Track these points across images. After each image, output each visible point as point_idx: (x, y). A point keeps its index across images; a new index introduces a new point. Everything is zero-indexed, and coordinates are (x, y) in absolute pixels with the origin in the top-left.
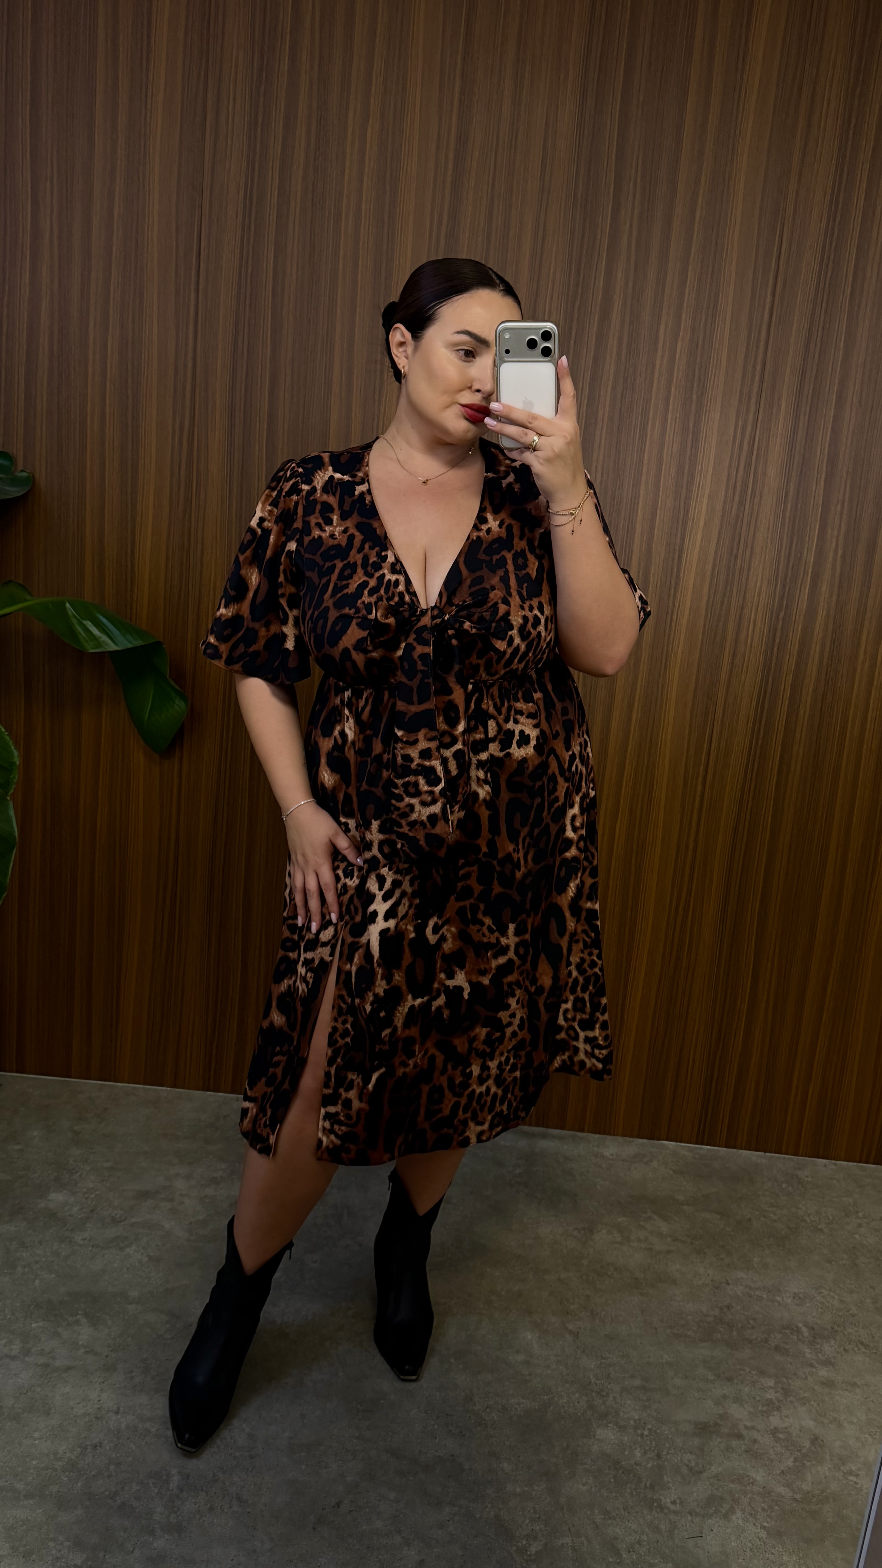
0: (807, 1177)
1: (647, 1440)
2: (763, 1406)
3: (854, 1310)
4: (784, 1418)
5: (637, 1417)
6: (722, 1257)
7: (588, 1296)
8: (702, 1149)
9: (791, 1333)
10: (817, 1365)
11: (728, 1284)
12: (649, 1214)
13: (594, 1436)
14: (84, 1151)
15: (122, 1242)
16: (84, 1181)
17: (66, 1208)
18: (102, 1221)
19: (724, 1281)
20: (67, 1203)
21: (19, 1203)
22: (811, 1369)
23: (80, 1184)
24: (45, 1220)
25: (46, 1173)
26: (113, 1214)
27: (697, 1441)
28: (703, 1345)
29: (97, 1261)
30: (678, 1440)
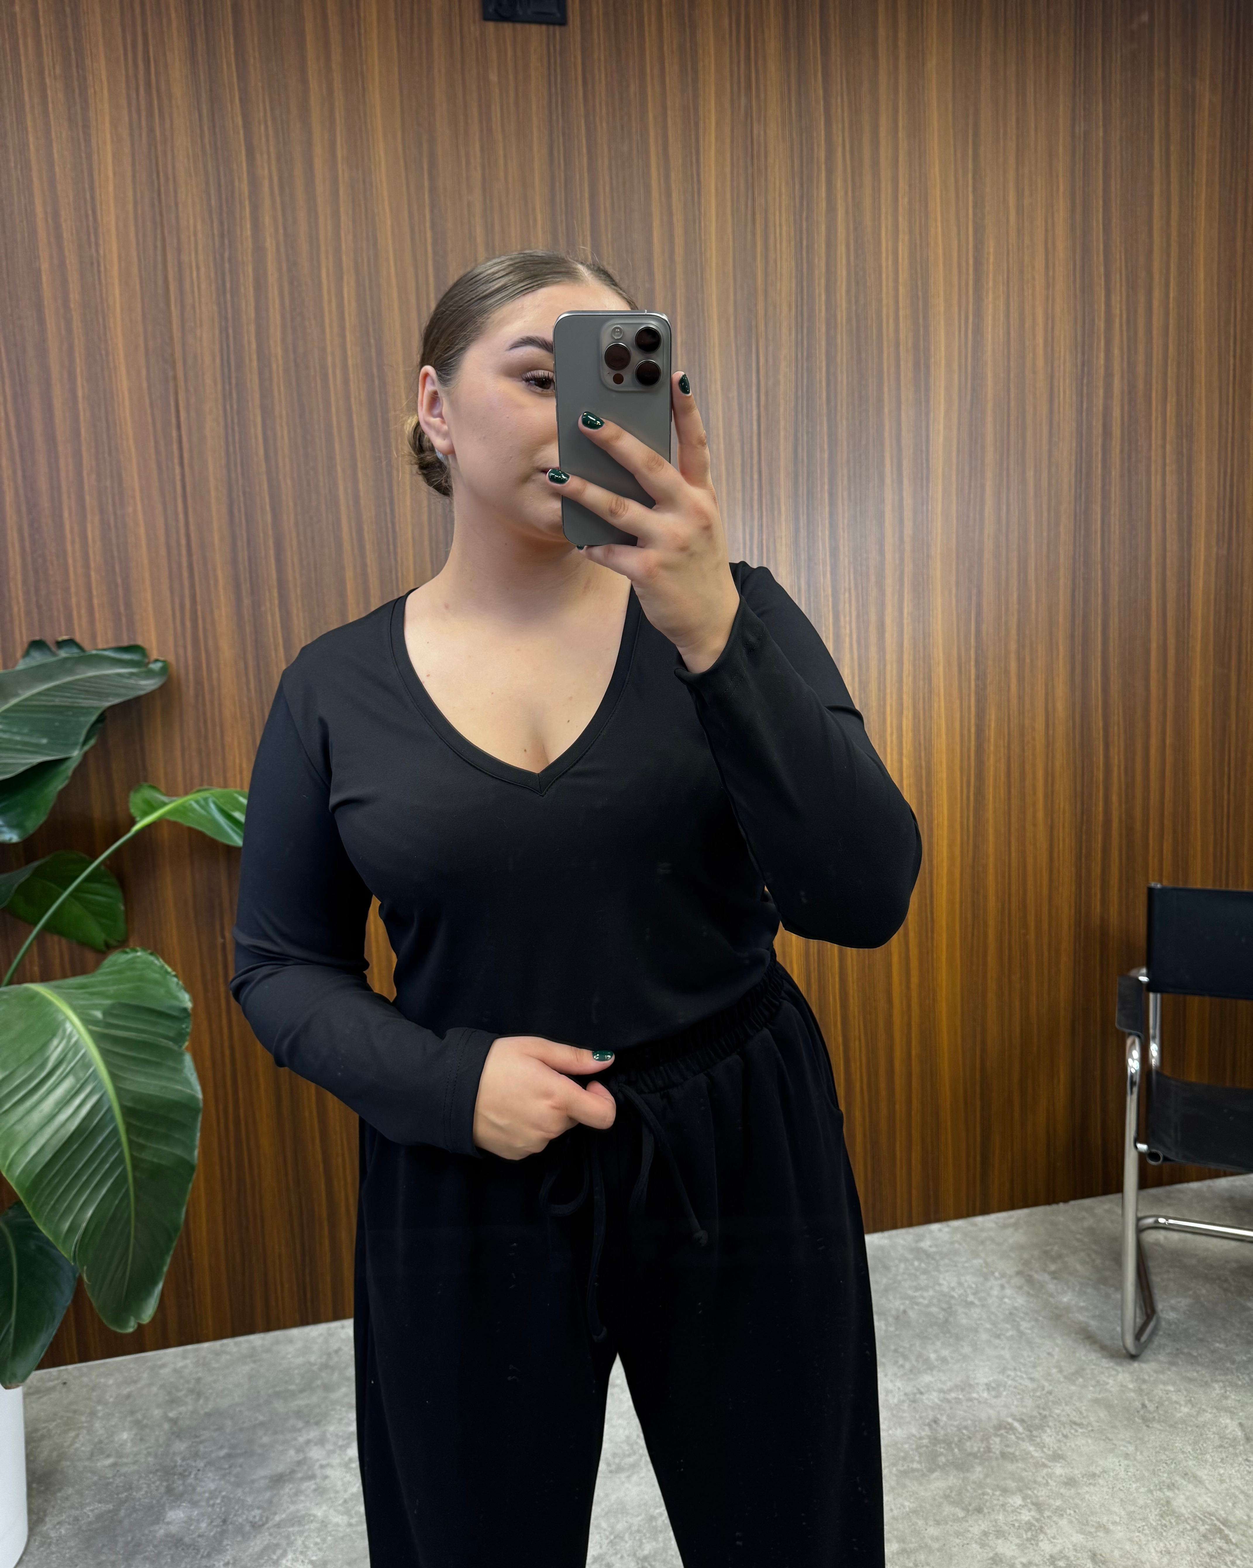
0: (931, 1248)
2: (1026, 1532)
9: (1007, 1433)
10: (1050, 1464)
11: (921, 1393)
14: (190, 1443)
15: (274, 1553)
16: (203, 1484)
17: (192, 1528)
18: (239, 1530)
19: (915, 1391)
20: (191, 1520)
21: (132, 1539)
22: (1045, 1471)
23: (199, 1489)
24: (172, 1552)
25: (153, 1487)
26: (251, 1519)
28: (935, 1475)
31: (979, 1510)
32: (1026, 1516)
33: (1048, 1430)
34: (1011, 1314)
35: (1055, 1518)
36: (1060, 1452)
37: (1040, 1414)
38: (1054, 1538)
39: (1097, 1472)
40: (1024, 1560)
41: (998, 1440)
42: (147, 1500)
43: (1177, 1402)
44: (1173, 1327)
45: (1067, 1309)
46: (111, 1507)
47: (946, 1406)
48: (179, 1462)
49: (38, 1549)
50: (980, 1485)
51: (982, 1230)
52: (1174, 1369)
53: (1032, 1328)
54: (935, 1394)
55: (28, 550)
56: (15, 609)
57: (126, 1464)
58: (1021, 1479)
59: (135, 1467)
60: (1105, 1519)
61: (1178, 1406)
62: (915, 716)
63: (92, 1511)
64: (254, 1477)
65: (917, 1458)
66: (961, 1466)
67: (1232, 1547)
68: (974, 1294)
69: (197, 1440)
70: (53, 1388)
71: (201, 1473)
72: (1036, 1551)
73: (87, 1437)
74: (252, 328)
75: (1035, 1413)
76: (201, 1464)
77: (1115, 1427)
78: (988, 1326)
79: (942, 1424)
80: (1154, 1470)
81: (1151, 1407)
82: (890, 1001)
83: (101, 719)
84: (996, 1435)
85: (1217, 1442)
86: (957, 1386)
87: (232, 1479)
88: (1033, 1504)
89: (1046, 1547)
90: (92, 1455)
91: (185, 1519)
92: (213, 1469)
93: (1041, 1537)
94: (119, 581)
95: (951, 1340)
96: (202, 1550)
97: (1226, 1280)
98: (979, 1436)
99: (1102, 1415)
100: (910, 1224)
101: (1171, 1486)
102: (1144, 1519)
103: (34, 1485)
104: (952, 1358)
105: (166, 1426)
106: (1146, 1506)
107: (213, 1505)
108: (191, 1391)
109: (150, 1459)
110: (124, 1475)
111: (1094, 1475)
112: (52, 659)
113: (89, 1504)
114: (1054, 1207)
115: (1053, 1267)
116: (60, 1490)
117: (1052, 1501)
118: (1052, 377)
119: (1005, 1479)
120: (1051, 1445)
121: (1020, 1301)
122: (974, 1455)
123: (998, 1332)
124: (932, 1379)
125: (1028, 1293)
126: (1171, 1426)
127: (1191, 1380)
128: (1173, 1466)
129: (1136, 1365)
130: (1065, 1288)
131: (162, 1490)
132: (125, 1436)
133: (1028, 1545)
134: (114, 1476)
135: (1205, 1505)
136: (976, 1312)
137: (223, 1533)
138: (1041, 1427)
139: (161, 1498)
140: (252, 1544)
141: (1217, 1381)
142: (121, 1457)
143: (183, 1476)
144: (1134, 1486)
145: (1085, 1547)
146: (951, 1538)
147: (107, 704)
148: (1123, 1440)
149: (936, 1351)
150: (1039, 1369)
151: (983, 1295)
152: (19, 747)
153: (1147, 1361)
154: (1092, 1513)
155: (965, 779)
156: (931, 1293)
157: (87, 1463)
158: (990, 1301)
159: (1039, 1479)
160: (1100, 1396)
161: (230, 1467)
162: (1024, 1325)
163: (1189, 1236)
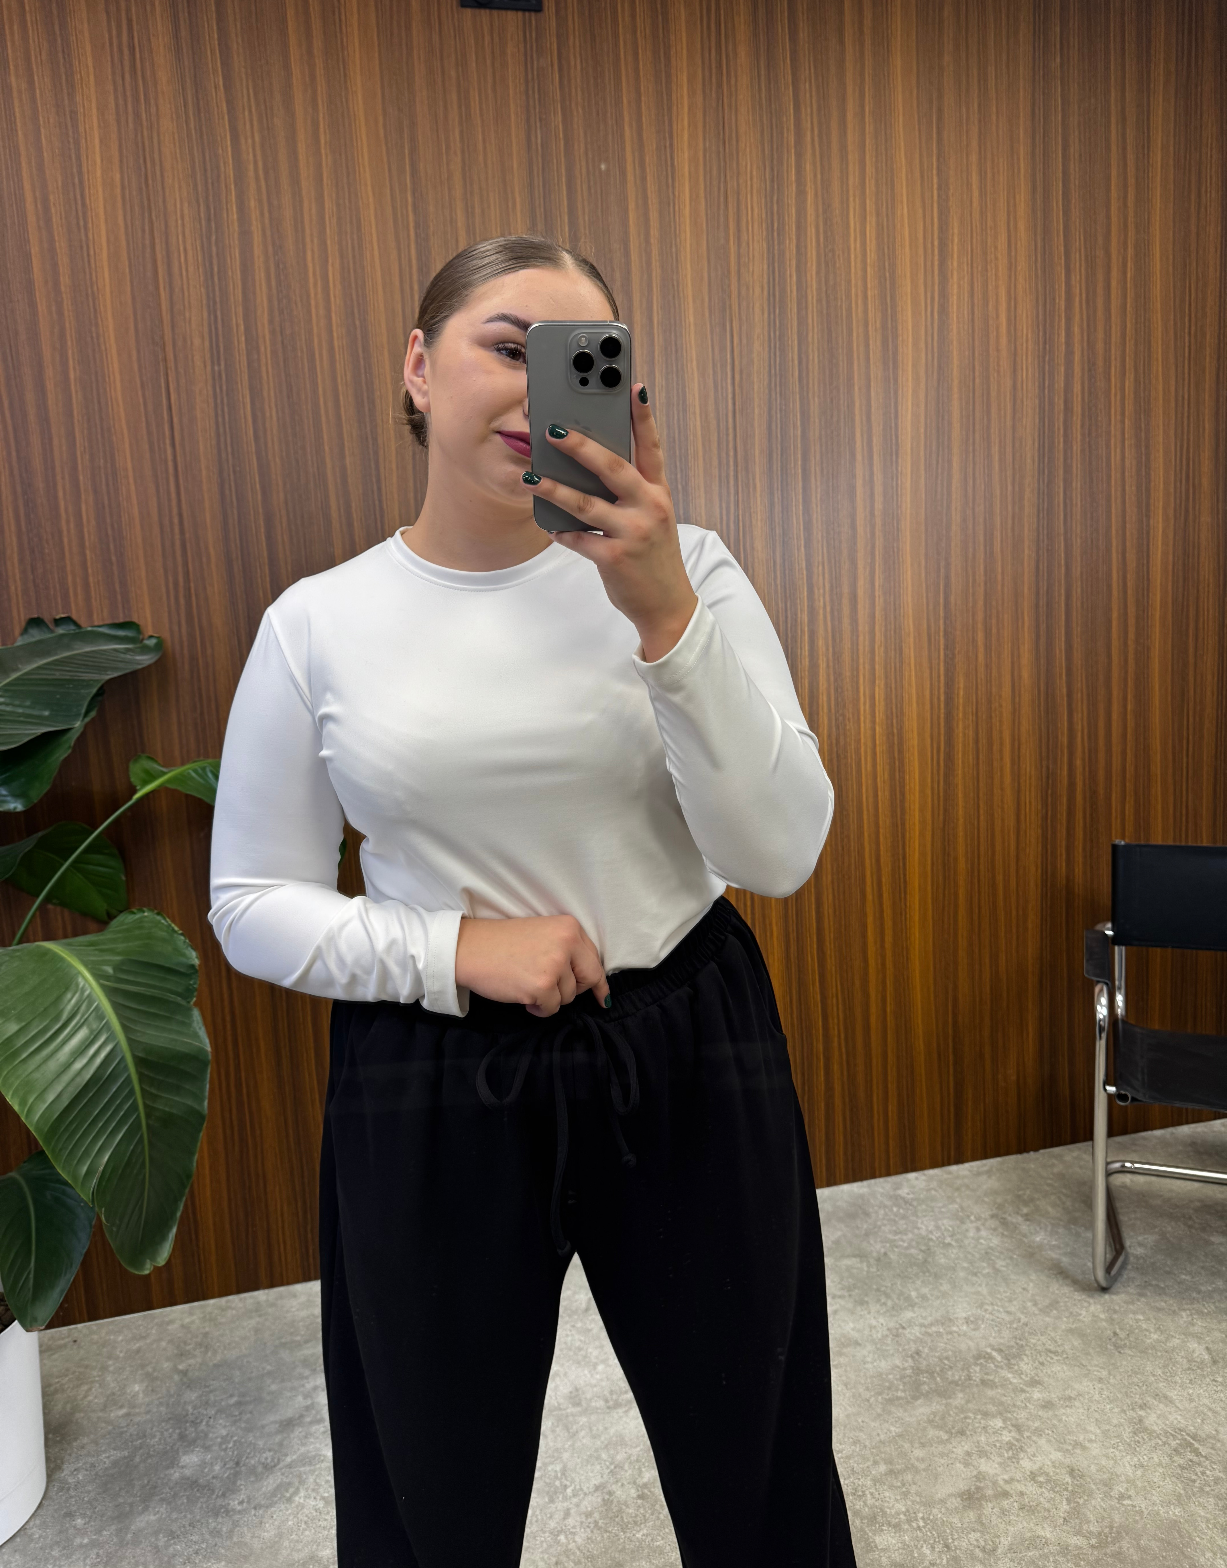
0: (909, 1195)
1: (926, 1531)
2: (1007, 1451)
4: (1032, 1458)
9: (986, 1362)
10: (1027, 1389)
14: (200, 1393)
15: (287, 1491)
16: (215, 1430)
17: (206, 1470)
18: (253, 1471)
19: (898, 1326)
20: (205, 1463)
21: (149, 1482)
22: (1023, 1396)
23: (211, 1435)
24: (187, 1493)
25: (166, 1434)
26: (263, 1460)
27: (972, 1515)
28: (919, 1402)
29: (267, 1525)
30: (955, 1520)
31: (962, 1433)
32: (1007, 1437)
33: (1025, 1358)
34: (987, 1253)
35: (1034, 1438)
36: (1037, 1378)
37: (1017, 1344)
38: (1034, 1455)
39: (1073, 1396)
40: (1006, 1477)
41: (978, 1369)
42: (161, 1447)
43: (1147, 1330)
44: (1141, 1261)
45: (1040, 1247)
46: (126, 1453)
47: (928, 1339)
48: (190, 1410)
49: (57, 1494)
50: (962, 1410)
51: (957, 1177)
52: (1143, 1299)
53: (1007, 1266)
54: (916, 1328)
55: (24, 529)
56: (13, 588)
57: (139, 1414)
58: (1001, 1403)
59: (148, 1417)
60: (1081, 1438)
61: (1147, 1333)
62: (887, 685)
63: (108, 1457)
64: (264, 1422)
65: (901, 1387)
66: (943, 1393)
67: (1202, 1459)
68: (951, 1236)
69: (207, 1389)
70: (65, 1346)
71: (212, 1420)
72: (1016, 1468)
73: (100, 1390)
74: (240, 310)
75: (1012, 1343)
76: (212, 1412)
77: (1088, 1354)
78: (965, 1265)
79: (924, 1355)
80: (1126, 1392)
81: (1122, 1335)
82: (865, 961)
83: (101, 692)
84: (976, 1364)
85: (1186, 1366)
86: (937, 1321)
87: (243, 1425)
88: (1013, 1425)
89: (1026, 1464)
90: (105, 1407)
91: (199, 1463)
92: (224, 1416)
93: (1022, 1455)
94: (114, 558)
95: (931, 1279)
96: (217, 1491)
97: (1190, 1218)
98: (960, 1365)
99: (1076, 1344)
100: (888, 1174)
101: (1144, 1406)
102: (1117, 1437)
103: (50, 1436)
104: (932, 1295)
105: (176, 1377)
106: (1120, 1425)
107: (226, 1450)
108: (200, 1345)
109: (162, 1409)
110: (138, 1424)
111: (1070, 1398)
112: (49, 636)
113: (105, 1451)
114: (1025, 1155)
115: (1025, 1210)
116: (75, 1439)
117: (1030, 1423)
118: (1015, 354)
119: (986, 1403)
120: (1028, 1372)
121: (995, 1241)
122: (956, 1383)
123: (975, 1270)
124: (914, 1315)
125: (1003, 1234)
126: (1141, 1352)
127: (1159, 1310)
128: (1144, 1388)
129: (1107, 1297)
130: (1038, 1229)
131: (175, 1436)
132: (137, 1388)
133: (1010, 1463)
134: (128, 1425)
135: (1175, 1422)
136: (953, 1253)
137: (236, 1475)
138: (1018, 1356)
139: (174, 1444)
140: (265, 1483)
141: (1185, 1310)
142: (134, 1407)
143: (194, 1423)
144: (1108, 1407)
145: (1063, 1463)
146: (936, 1459)
147: (108, 677)
148: (1096, 1366)
149: (916, 1290)
150: (1015, 1303)
151: (958, 1236)
152: (22, 719)
153: (1117, 1293)
154: (1069, 1433)
155: (935, 746)
156: (910, 1236)
157: (100, 1414)
158: (966, 1242)
159: (1019, 1403)
160: (1073, 1327)
161: (240, 1414)
162: (1000, 1264)
163: (1154, 1179)
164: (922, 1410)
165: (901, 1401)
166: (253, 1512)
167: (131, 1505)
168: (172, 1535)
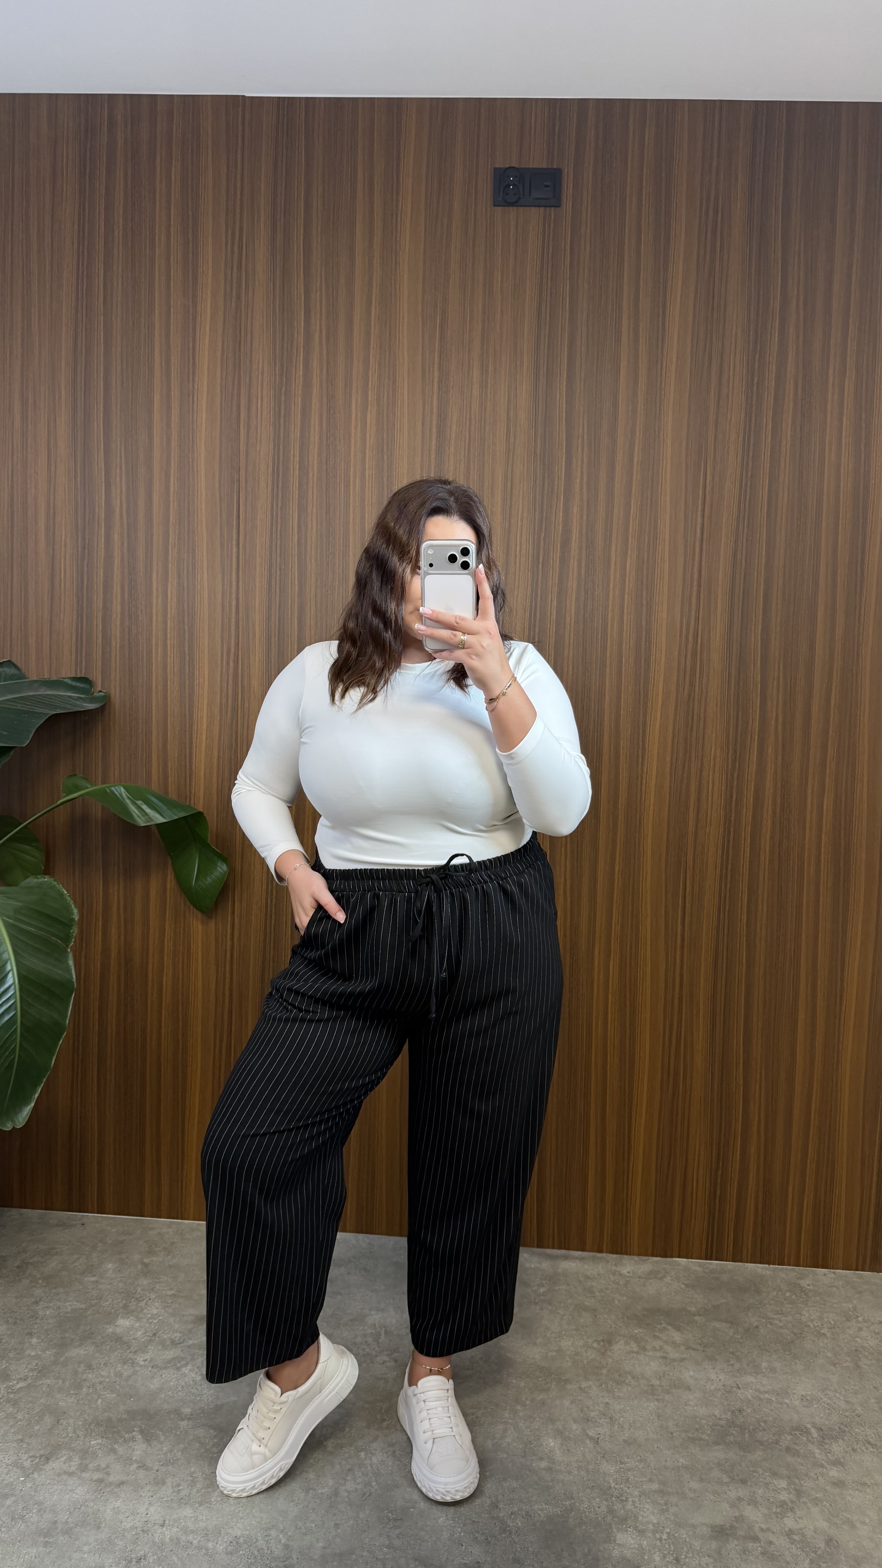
0: (809, 1285)
1: (666, 1544)
2: (777, 1507)
3: (859, 1410)
4: (798, 1519)
5: (655, 1521)
6: (732, 1362)
7: (607, 1404)
8: (710, 1264)
9: (801, 1435)
10: (827, 1466)
11: (739, 1388)
12: (664, 1325)
13: (615, 1542)
14: (151, 1281)
15: (179, 1362)
16: (149, 1308)
17: (132, 1333)
18: (163, 1343)
19: (735, 1385)
20: (133, 1328)
21: (90, 1329)
22: (821, 1469)
23: (145, 1311)
24: (112, 1344)
25: (116, 1301)
26: (173, 1337)
27: (714, 1545)
28: (717, 1447)
29: (155, 1380)
30: (696, 1544)
31: (744, 1482)
32: (784, 1496)
33: (841, 1441)
34: (856, 1350)
35: (809, 1505)
36: (842, 1460)
37: (840, 1428)
38: (801, 1518)
39: (869, 1483)
40: (764, 1526)
41: (789, 1437)
42: (108, 1309)
47: (757, 1403)
48: (139, 1291)
50: (755, 1465)
54: (751, 1391)
55: (126, 601)
56: (114, 643)
58: (795, 1470)
60: (856, 1518)
63: (71, 1305)
64: (185, 1313)
65: (709, 1432)
66: (745, 1448)
68: (831, 1329)
70: (74, 1226)
71: (150, 1301)
72: (778, 1522)
75: (836, 1427)
76: (153, 1296)
78: (829, 1355)
79: (745, 1414)
84: (790, 1434)
86: (774, 1391)
87: (170, 1311)
88: (795, 1490)
89: (789, 1522)
90: (84, 1272)
91: (129, 1326)
92: (160, 1301)
93: (790, 1514)
94: (186, 628)
95: (788, 1357)
96: (132, 1348)
98: (774, 1430)
104: (782, 1370)
105: (139, 1267)
107: (151, 1323)
108: (165, 1249)
109: (121, 1285)
111: (864, 1484)
113: (70, 1301)
117: (814, 1493)
119: (780, 1466)
120: (838, 1453)
122: (761, 1443)
123: (837, 1361)
124: (754, 1381)
131: (121, 1305)
133: (774, 1517)
136: (824, 1342)
137: (150, 1341)
138: (835, 1438)
139: (118, 1310)
140: (167, 1353)
143: (138, 1300)
145: (826, 1532)
146: (708, 1494)
149: (770, 1362)
150: (859, 1396)
154: (847, 1511)
156: (790, 1318)
159: (812, 1475)
161: (172, 1303)
164: (718, 1454)
165: (702, 1442)
166: (150, 1369)
167: (72, 1340)
168: (90, 1367)
